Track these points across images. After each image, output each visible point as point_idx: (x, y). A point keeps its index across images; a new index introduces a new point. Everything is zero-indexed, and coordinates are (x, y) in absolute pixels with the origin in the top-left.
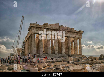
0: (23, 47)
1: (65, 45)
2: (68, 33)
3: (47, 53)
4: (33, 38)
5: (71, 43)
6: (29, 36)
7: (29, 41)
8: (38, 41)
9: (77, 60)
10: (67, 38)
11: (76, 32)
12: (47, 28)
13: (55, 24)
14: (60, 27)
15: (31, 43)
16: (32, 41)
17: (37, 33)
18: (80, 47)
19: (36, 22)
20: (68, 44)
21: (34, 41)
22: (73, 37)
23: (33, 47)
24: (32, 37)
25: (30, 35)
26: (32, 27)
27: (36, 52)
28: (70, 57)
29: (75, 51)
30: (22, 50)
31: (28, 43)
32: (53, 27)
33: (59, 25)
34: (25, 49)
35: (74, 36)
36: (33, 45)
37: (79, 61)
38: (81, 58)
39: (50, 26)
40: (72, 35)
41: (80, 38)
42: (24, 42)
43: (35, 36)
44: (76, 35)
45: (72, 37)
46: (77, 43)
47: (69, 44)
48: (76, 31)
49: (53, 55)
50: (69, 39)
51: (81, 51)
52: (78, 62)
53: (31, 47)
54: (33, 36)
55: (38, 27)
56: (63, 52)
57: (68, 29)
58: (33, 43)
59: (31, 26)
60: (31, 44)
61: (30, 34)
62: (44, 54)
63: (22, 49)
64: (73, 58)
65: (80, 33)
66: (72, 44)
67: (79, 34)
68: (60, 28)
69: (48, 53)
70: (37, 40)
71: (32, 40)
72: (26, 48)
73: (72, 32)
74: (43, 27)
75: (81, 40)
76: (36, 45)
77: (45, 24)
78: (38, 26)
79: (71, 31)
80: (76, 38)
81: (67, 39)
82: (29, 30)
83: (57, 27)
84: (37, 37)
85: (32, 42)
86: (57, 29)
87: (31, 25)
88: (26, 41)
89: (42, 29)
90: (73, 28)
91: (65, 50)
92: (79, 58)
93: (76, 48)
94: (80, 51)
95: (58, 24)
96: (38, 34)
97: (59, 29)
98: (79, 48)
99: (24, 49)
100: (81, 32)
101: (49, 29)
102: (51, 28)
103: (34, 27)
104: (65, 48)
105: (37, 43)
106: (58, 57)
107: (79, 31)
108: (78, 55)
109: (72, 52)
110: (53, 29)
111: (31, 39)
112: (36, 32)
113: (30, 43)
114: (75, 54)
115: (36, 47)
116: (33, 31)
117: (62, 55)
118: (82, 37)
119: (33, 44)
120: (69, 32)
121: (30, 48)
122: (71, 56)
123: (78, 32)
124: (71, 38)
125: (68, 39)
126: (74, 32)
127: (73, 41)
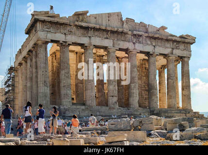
0: (10, 83)
1: (139, 79)
2: (149, 43)
3: (84, 104)
4: (41, 55)
5: (157, 71)
6: (30, 51)
7: (29, 64)
8: (55, 64)
9: (177, 125)
10: (147, 58)
11: (174, 38)
12: (84, 24)
13: (109, 15)
14: (125, 24)
15: (34, 70)
16: (39, 65)
17: (52, 41)
18: (186, 87)
19: (52, 8)
20: (147, 76)
21: (43, 65)
22: (165, 56)
23: (41, 84)
24: (38, 52)
25: (33, 47)
26: (38, 24)
27: (48, 99)
28: (155, 117)
29: (170, 97)
30: (6, 93)
31: (24, 71)
32: (104, 23)
33: (121, 19)
34: (17, 90)
35: (167, 51)
36: (41, 79)
37: (184, 130)
38: (191, 121)
39: (93, 20)
40: (160, 50)
41: (186, 59)
42: (11, 69)
43: (46, 49)
44: (173, 49)
45: (161, 54)
46: (176, 73)
47: (152, 77)
48: (171, 35)
49: (104, 109)
50: (152, 59)
51: (190, 98)
52: (181, 133)
53: (34, 83)
54: (41, 51)
55: (57, 23)
56: (135, 100)
57: (150, 30)
58: (40, 73)
59: (35, 19)
60: (34, 75)
61: (31, 44)
62: (75, 107)
63: (7, 90)
64: (163, 120)
65: (184, 42)
66: (160, 76)
67: (182, 47)
68: (124, 25)
69: (88, 103)
70: (52, 62)
71: (36, 62)
72: (20, 87)
73: (162, 39)
74: (72, 24)
75: (188, 64)
76: (51, 78)
77: (77, 15)
78: (56, 20)
79: (156, 36)
80: (172, 58)
81: (144, 59)
82: (28, 32)
83: (115, 25)
84: (54, 53)
85: (36, 68)
86: (116, 29)
87: (36, 17)
88: (20, 64)
89: (69, 28)
90: (164, 28)
91: (140, 94)
92: (184, 120)
93: (172, 88)
94: (187, 97)
95: (119, 15)
96: (56, 45)
97: (120, 30)
98: (183, 89)
99: (13, 90)
100: (186, 41)
101: (91, 28)
102: (98, 27)
103: (43, 22)
104: (140, 87)
105: (53, 70)
106: (119, 117)
107: (181, 37)
108: (180, 111)
109: (160, 100)
110: (104, 30)
111: (34, 60)
112: (50, 36)
113: (32, 72)
114: (169, 107)
115: (48, 84)
116: (42, 34)
117: (131, 110)
118: (190, 55)
119: (39, 76)
120: (150, 38)
121: (32, 86)
122: (158, 114)
123: (179, 39)
124: (159, 58)
125: (148, 60)
126: (167, 40)
127: (163, 67)
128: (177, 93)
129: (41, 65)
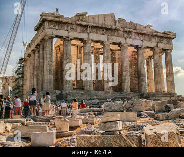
0: (20, 71)
1: (130, 67)
2: (138, 38)
3: (83, 89)
4: (47, 48)
5: (145, 61)
6: (38, 45)
7: (36, 55)
8: (59, 55)
9: (164, 106)
10: (136, 50)
11: (158, 34)
12: (84, 23)
13: (105, 16)
14: (117, 22)
15: (41, 61)
16: (45, 56)
17: (57, 37)
18: (170, 74)
19: (57, 10)
20: (137, 65)
21: (48, 56)
22: (151, 48)
23: (46, 72)
24: (45, 45)
25: (41, 42)
26: (46, 23)
27: (52, 85)
28: (144, 100)
29: (156, 83)
30: (16, 80)
31: (32, 61)
32: (100, 22)
33: (114, 19)
34: (25, 78)
35: (153, 45)
36: (46, 68)
37: (170, 111)
38: (175, 103)
39: (91, 20)
40: (146, 43)
41: (169, 51)
42: (21, 60)
43: (51, 43)
44: (158, 43)
45: (148, 47)
46: (161, 63)
47: (140, 66)
48: (156, 32)
49: (100, 93)
50: (140, 51)
51: (174, 84)
52: (167, 113)
53: (40, 71)
54: (47, 44)
55: (61, 22)
56: (127, 85)
57: (138, 28)
58: (46, 62)
59: (43, 19)
60: (41, 64)
61: (40, 39)
62: (75, 91)
63: (17, 77)
64: (151, 103)
65: (166, 38)
66: (147, 65)
67: (165, 41)
68: (117, 24)
69: (87, 88)
70: (57, 54)
71: (43, 54)
72: (28, 75)
73: (148, 35)
74: (74, 23)
75: (171, 55)
76: (55, 67)
77: (78, 16)
78: (60, 19)
79: (144, 32)
80: (158, 50)
81: (134, 51)
82: (37, 29)
83: (109, 23)
84: (59, 46)
85: (43, 59)
86: (110, 27)
87: (44, 17)
88: (29, 56)
89: (71, 26)
90: (149, 26)
91: (131, 80)
92: (169, 102)
93: (158, 75)
94: (171, 83)
95: (112, 16)
96: (60, 39)
97: (114, 27)
98: (167, 76)
99: (22, 77)
100: (168, 36)
101: (90, 26)
102: (95, 25)
103: (50, 21)
104: (131, 74)
105: (57, 61)
106: (114, 100)
107: (164, 33)
108: (165, 95)
109: (148, 85)
110: (100, 28)
111: (41, 52)
112: (56, 33)
114: (156, 91)
115: (53, 72)
116: (48, 31)
117: (124, 94)
118: (172, 48)
119: (45, 65)
120: (139, 34)
121: (38, 75)
122: (147, 97)
123: (162, 35)
124: (146, 50)
125: (137, 52)
126: (153, 36)
127: (150, 57)
128: (162, 79)
129: (47, 56)
